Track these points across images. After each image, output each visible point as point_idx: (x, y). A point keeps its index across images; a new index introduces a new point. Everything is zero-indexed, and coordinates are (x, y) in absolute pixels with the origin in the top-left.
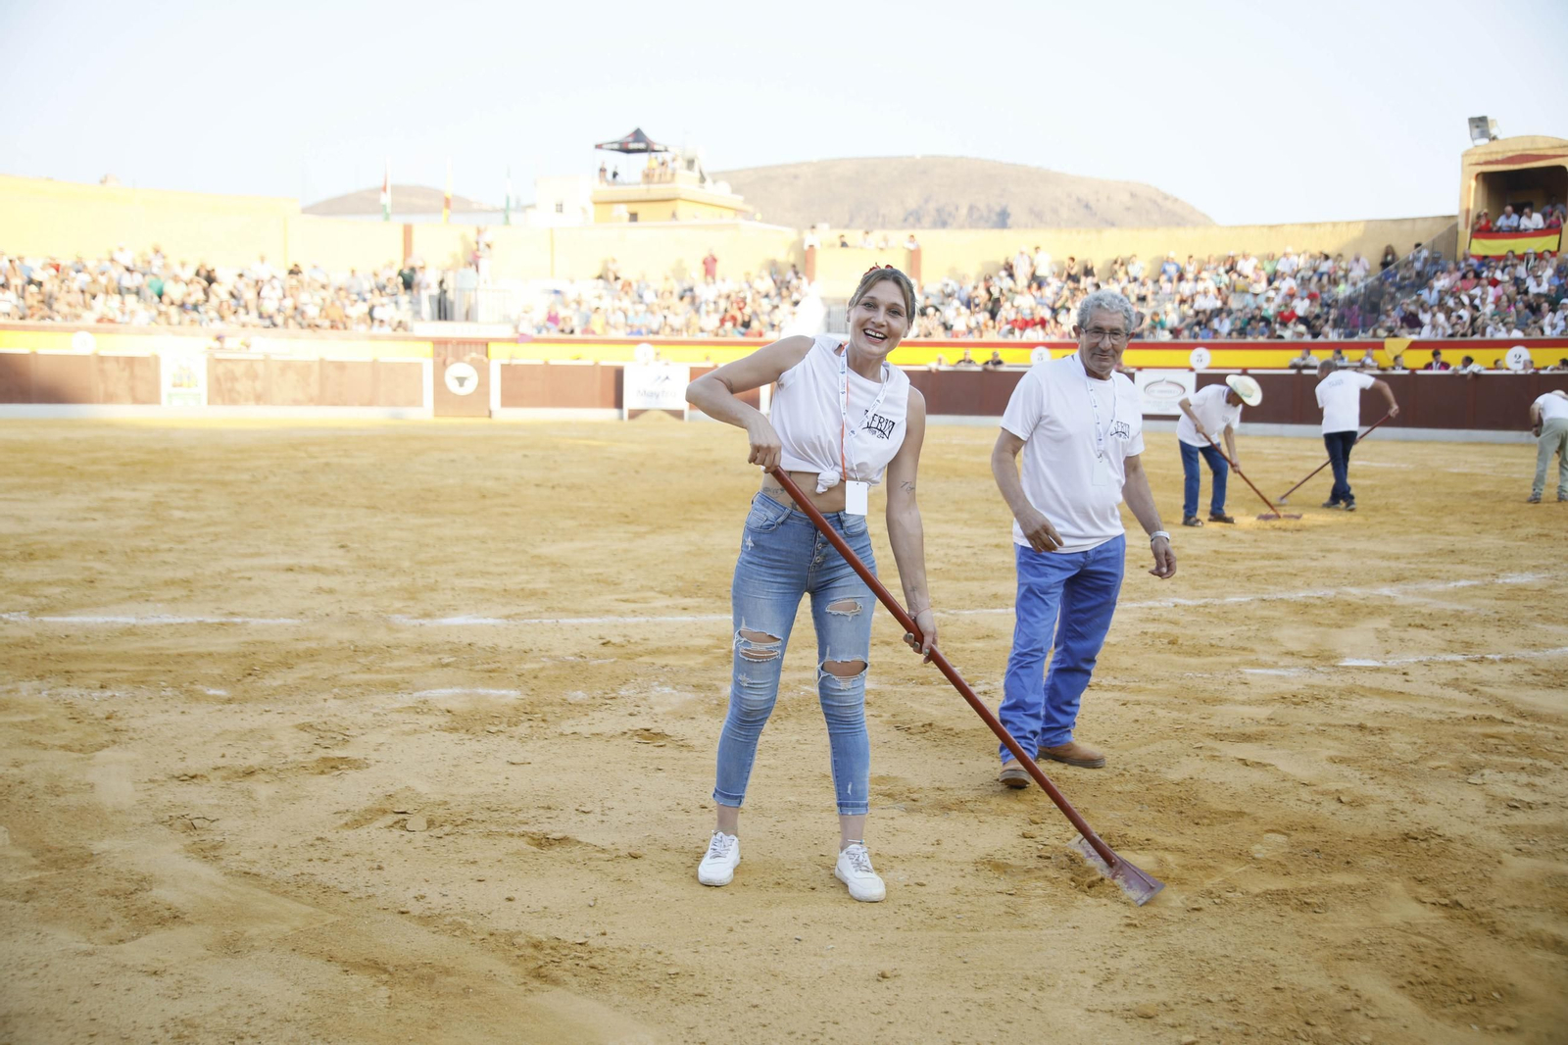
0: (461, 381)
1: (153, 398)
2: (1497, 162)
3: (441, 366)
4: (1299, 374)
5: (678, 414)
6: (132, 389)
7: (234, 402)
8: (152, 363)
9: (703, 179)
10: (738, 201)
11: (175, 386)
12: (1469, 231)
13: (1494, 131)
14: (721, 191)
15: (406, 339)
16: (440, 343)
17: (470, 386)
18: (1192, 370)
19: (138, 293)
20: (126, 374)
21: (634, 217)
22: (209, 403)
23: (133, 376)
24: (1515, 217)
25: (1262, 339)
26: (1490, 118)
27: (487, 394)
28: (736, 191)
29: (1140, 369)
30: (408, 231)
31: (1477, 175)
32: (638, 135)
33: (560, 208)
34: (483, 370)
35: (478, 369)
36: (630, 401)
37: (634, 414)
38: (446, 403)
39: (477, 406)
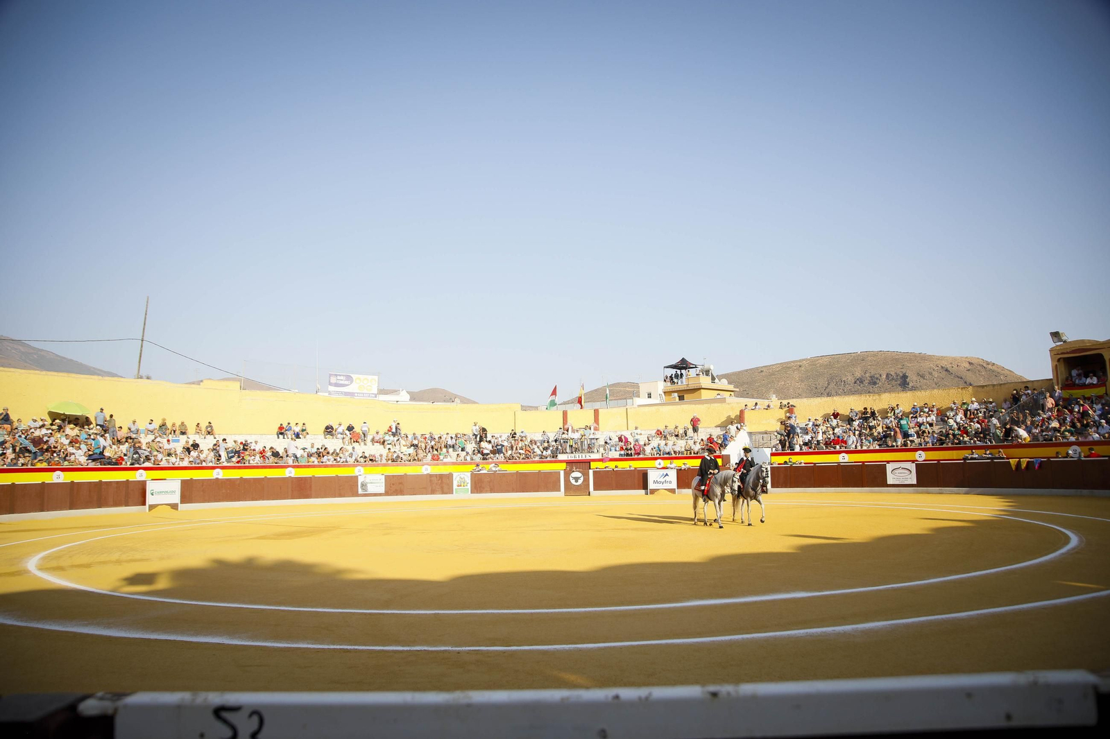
0: (577, 479)
1: (450, 491)
2: (1067, 353)
3: (567, 474)
4: (965, 462)
5: (672, 491)
6: (442, 488)
7: (481, 492)
8: (450, 476)
9: (713, 379)
10: (731, 387)
11: (458, 486)
12: (1060, 386)
13: (1064, 338)
14: (724, 384)
15: (555, 462)
16: (568, 462)
17: (580, 482)
18: (913, 461)
19: (453, 447)
20: (440, 481)
21: (681, 398)
22: (471, 493)
23: (442, 482)
24: (1084, 379)
25: (950, 445)
26: (1060, 332)
27: (589, 484)
28: (730, 383)
29: (888, 462)
30: (565, 414)
31: (1059, 360)
32: (683, 360)
33: (650, 396)
34: (586, 475)
35: (583, 474)
36: (651, 486)
37: (653, 492)
38: (570, 490)
39: (583, 490)
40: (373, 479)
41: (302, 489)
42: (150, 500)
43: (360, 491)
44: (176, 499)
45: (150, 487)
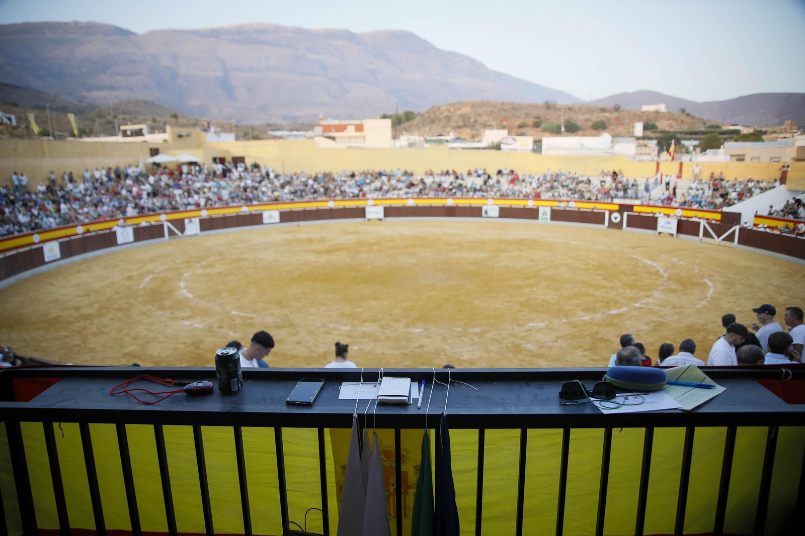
0: (616, 218)
1: (537, 218)
3: (610, 214)
5: (672, 235)
6: (532, 216)
7: (556, 220)
8: (537, 209)
17: (618, 220)
20: (531, 212)
22: (550, 220)
27: (623, 223)
34: (622, 216)
35: (620, 215)
36: (659, 229)
37: (660, 233)
38: (611, 225)
39: (619, 226)
40: (491, 207)
41: (451, 212)
42: (368, 216)
43: (484, 214)
44: (381, 215)
45: (368, 210)
